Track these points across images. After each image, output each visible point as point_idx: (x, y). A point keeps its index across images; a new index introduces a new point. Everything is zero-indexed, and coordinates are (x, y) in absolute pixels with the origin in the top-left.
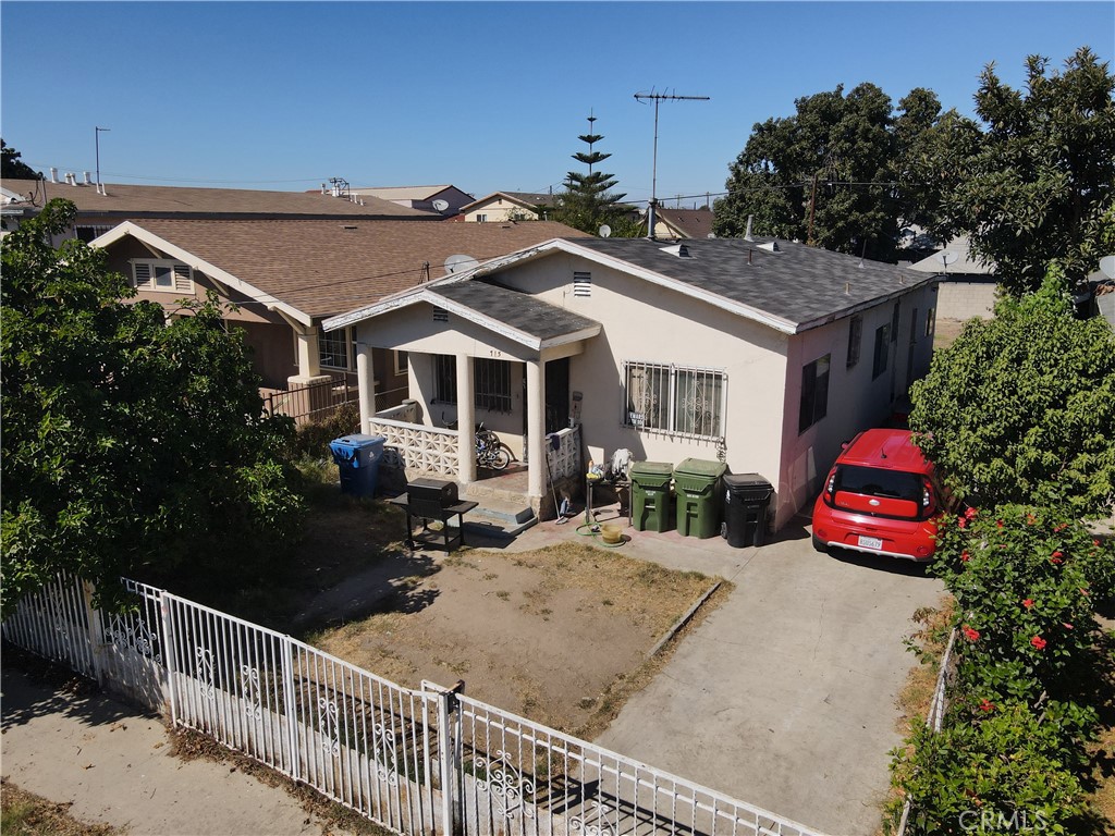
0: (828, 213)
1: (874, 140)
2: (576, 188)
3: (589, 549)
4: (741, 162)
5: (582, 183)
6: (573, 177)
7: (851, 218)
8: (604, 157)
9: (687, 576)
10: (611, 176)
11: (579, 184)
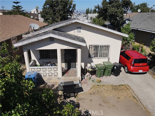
0: (60, 14)
1: (65, 3)
2: (14, 8)
3: (98, 85)
4: (44, 5)
5: (16, 8)
6: (14, 6)
7: (63, 15)
8: (19, 3)
9: (120, 86)
10: (21, 6)
11: (15, 8)
